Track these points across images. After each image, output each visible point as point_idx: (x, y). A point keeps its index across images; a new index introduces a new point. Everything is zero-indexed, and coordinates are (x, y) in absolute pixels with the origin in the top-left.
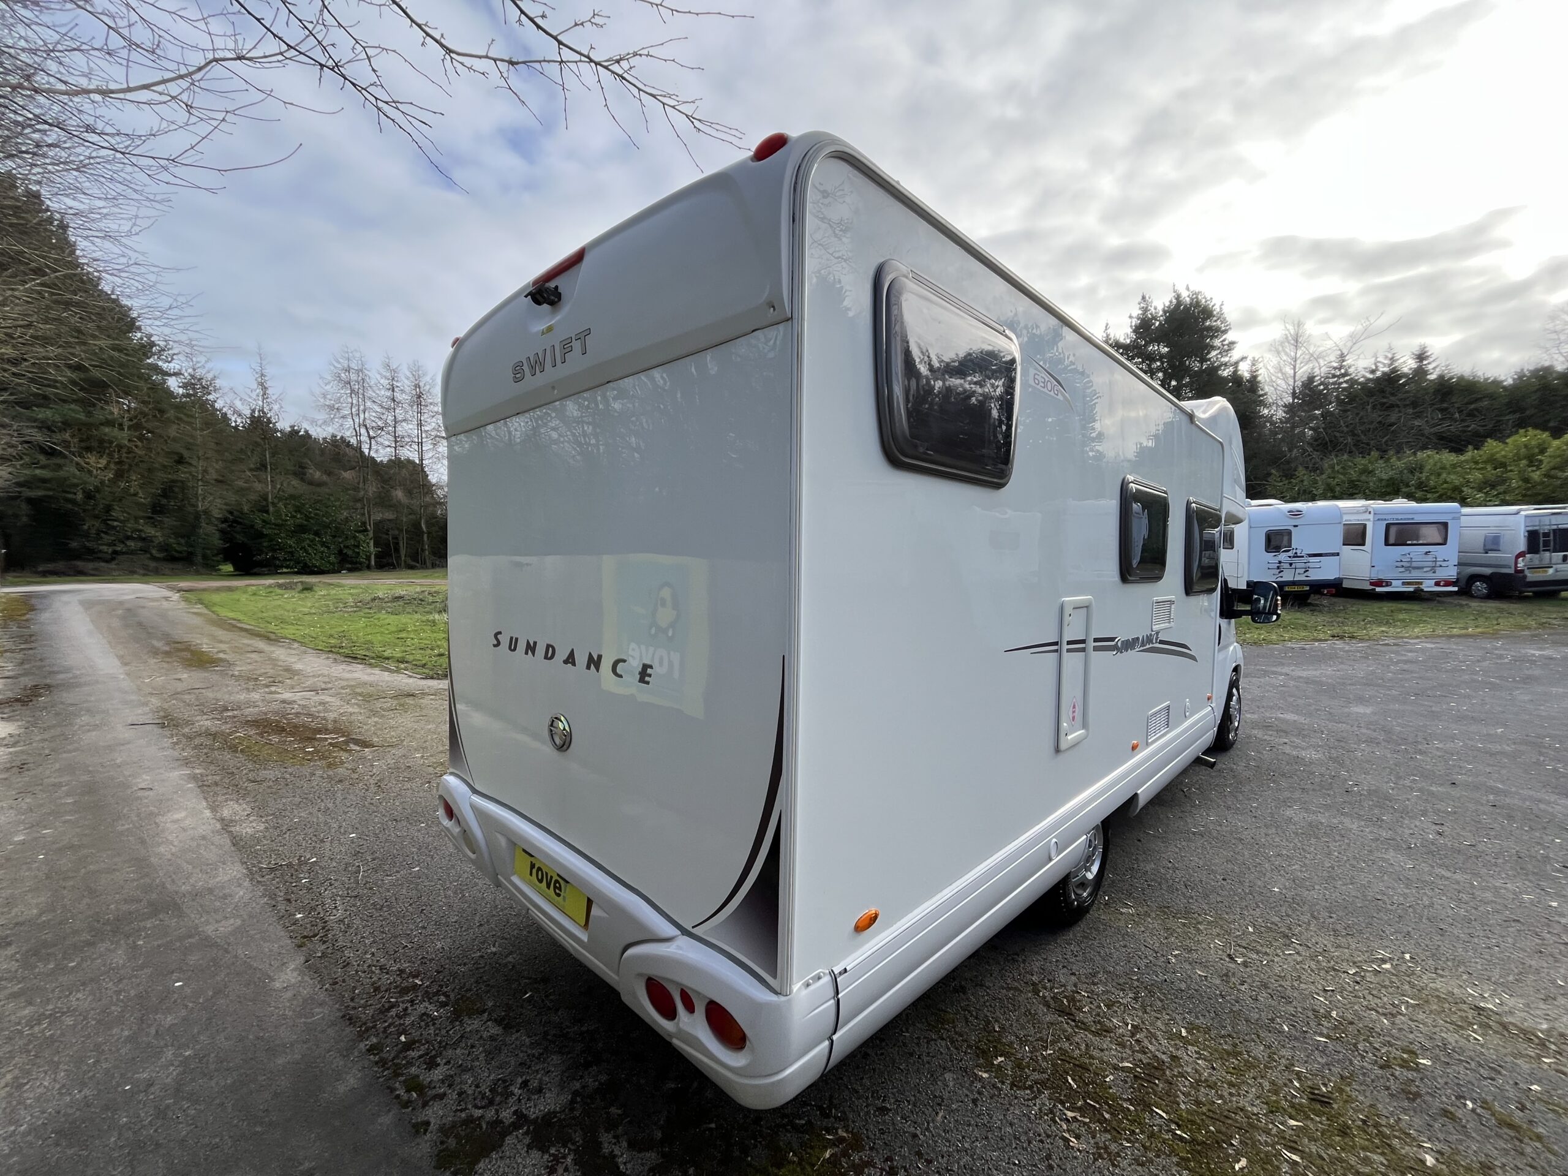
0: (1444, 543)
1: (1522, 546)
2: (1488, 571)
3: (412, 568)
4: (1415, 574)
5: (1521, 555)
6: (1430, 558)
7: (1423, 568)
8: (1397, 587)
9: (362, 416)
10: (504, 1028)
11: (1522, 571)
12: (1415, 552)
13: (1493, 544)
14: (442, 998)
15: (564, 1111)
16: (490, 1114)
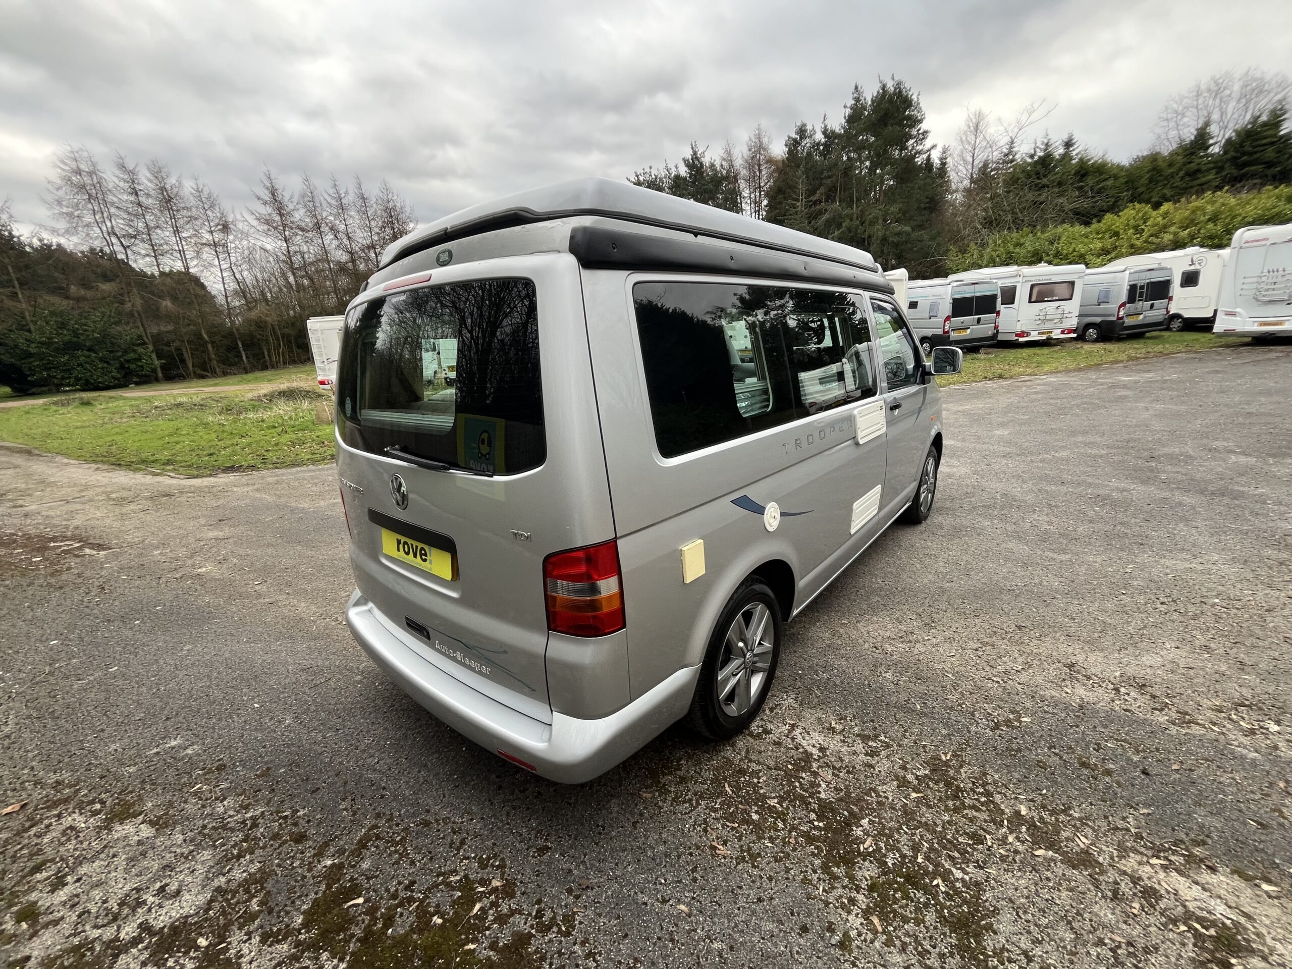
0: (1071, 299)
1: (1124, 298)
2: (1098, 320)
3: (203, 377)
4: (1048, 325)
5: (1123, 305)
6: (1060, 311)
7: (1053, 320)
8: (1034, 336)
9: (109, 224)
10: (157, 830)
11: (1122, 318)
12: (1049, 307)
13: (1104, 299)
14: (98, 806)
15: (198, 912)
16: (109, 933)
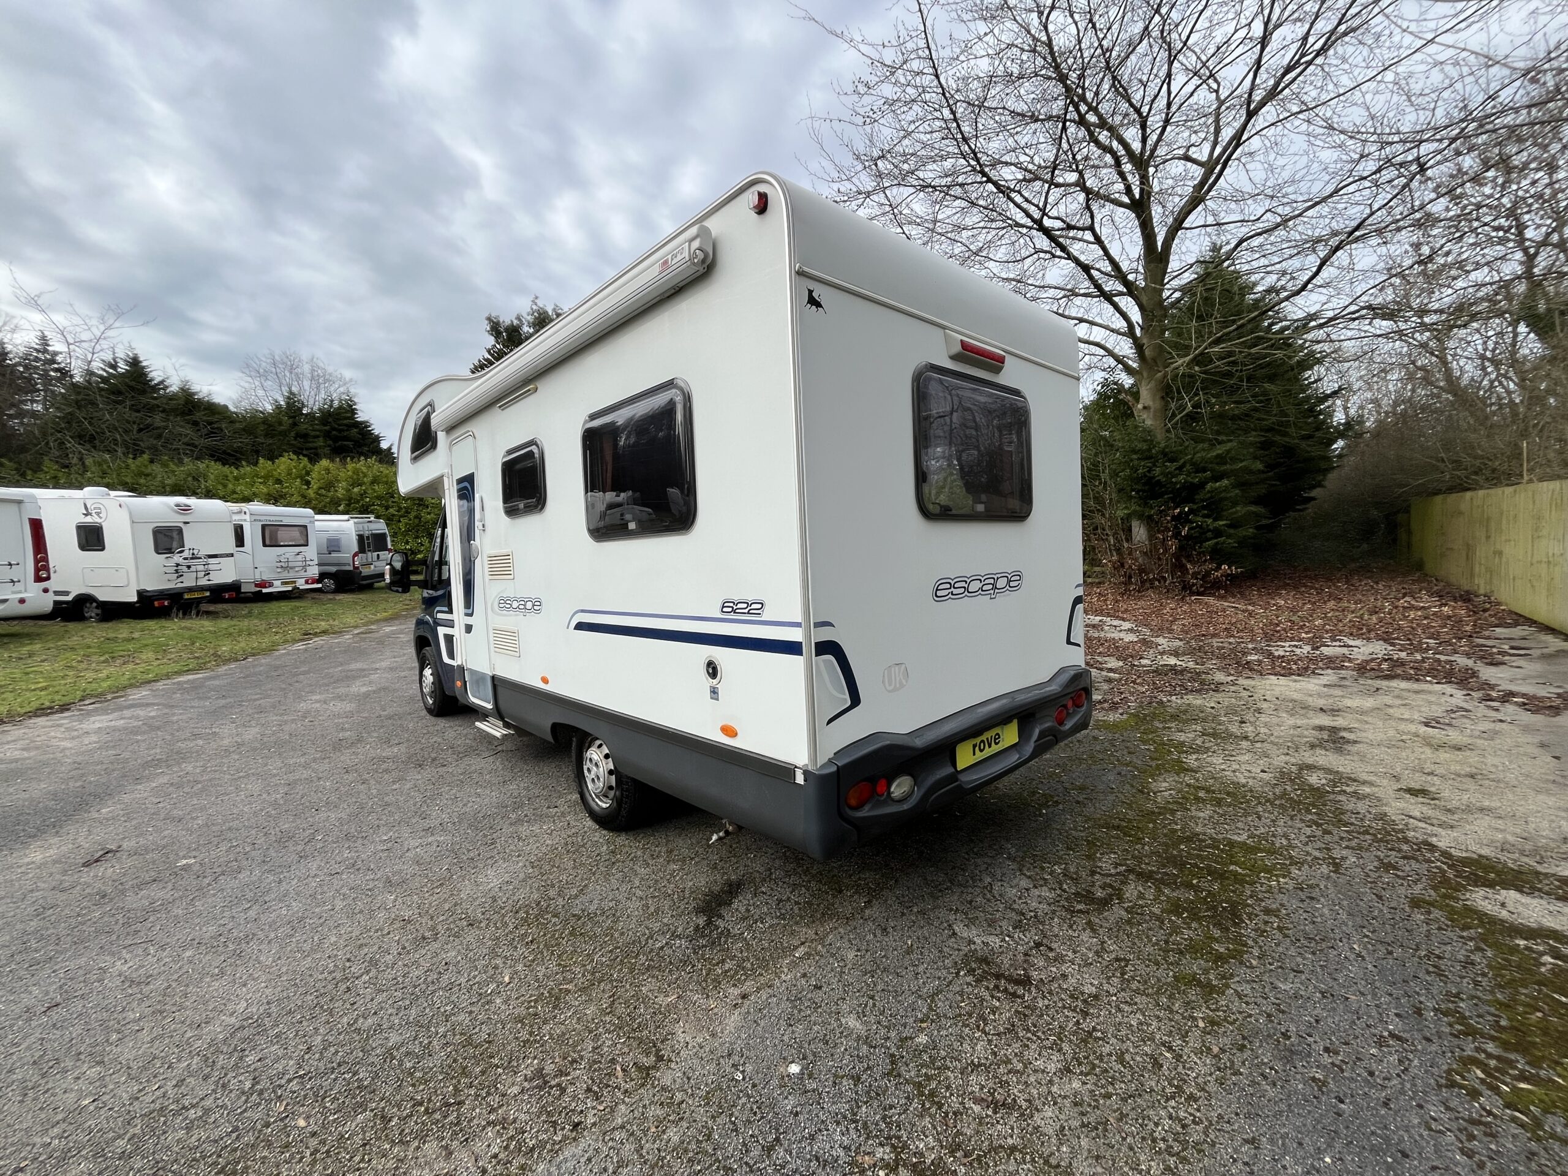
1: (355, 548)
2: (333, 569)
4: (292, 574)
5: (355, 555)
6: (300, 557)
7: (296, 567)
8: (278, 587)
11: (359, 568)
12: (287, 553)
13: (333, 546)
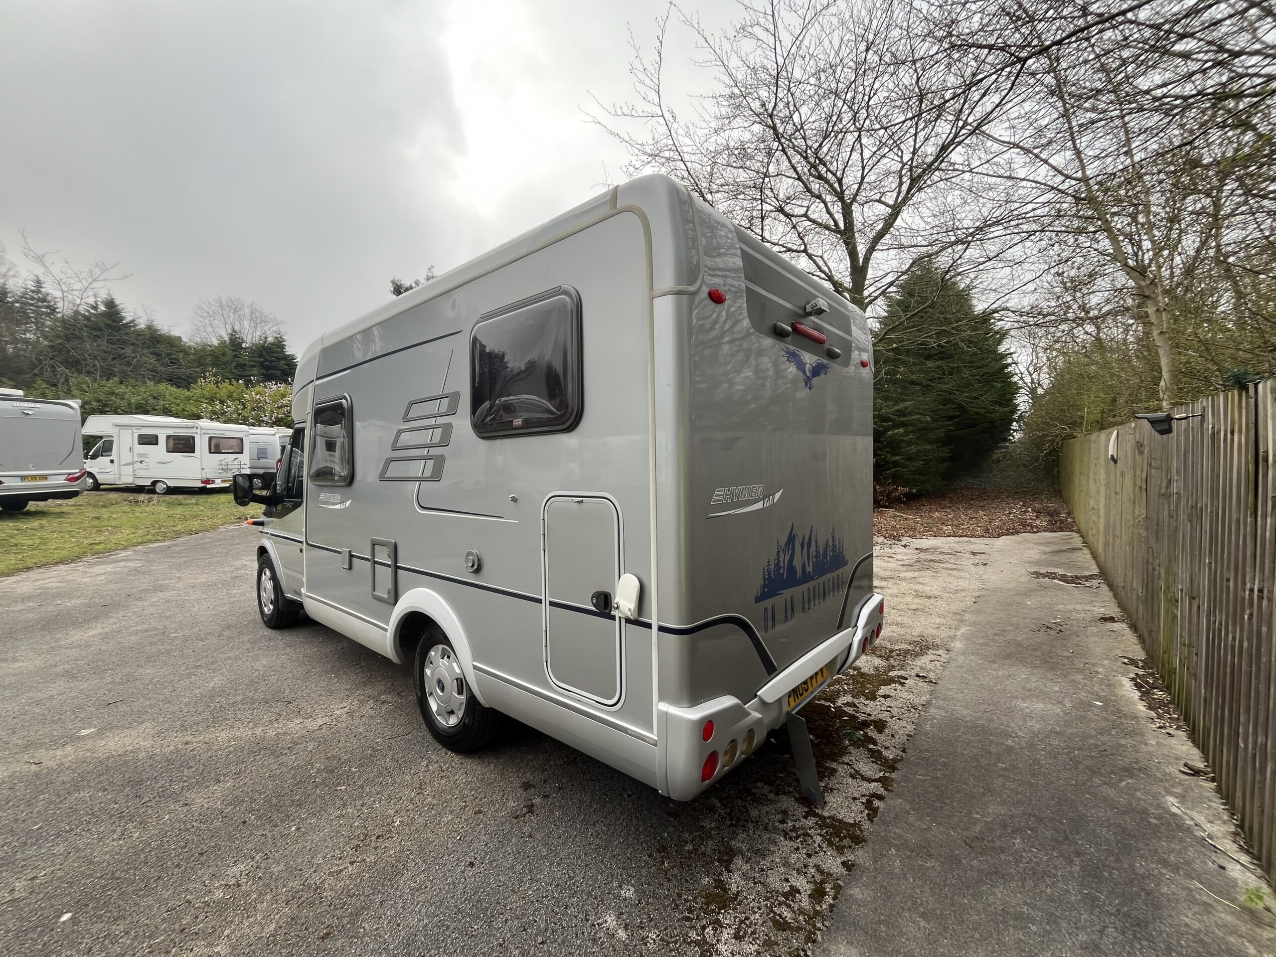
0: (242, 453)
6: (236, 462)
12: (227, 458)
